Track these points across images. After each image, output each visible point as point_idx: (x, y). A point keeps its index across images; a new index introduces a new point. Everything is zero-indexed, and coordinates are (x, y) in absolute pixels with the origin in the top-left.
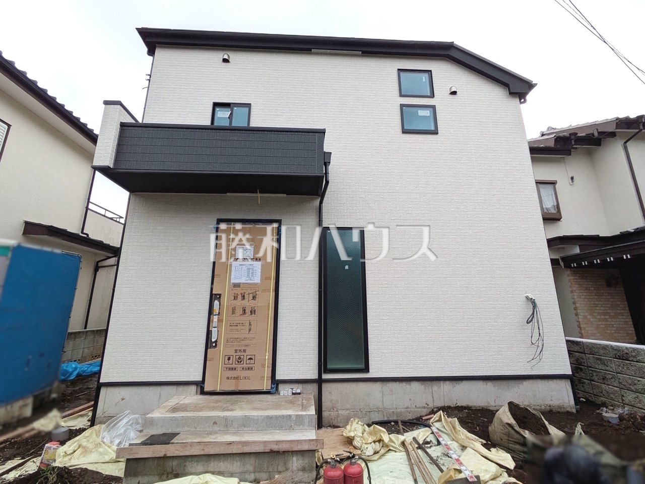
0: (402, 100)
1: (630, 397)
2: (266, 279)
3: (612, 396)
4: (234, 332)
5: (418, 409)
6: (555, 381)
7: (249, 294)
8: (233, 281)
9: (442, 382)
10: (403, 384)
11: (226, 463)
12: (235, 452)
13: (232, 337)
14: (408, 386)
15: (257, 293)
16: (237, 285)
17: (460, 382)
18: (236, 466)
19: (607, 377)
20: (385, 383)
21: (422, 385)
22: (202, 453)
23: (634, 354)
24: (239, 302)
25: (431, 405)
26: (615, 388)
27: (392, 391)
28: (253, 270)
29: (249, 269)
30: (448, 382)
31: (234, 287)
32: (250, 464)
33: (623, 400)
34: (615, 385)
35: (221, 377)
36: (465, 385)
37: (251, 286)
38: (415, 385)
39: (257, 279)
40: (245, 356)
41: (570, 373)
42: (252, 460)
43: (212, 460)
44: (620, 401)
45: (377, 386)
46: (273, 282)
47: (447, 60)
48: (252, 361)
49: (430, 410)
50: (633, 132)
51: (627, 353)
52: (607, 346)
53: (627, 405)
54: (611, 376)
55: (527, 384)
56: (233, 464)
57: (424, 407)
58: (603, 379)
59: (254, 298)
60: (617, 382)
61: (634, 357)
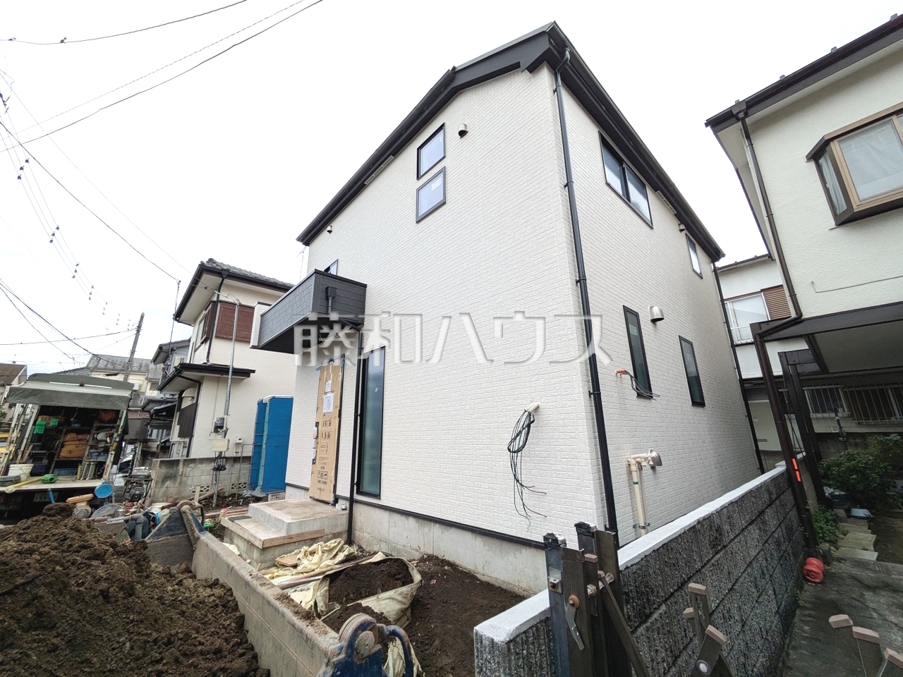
0: (418, 184)
2: (335, 408)
4: (322, 452)
7: (328, 421)
9: (432, 524)
13: (321, 456)
14: (406, 521)
15: (331, 420)
17: (449, 528)
20: (392, 513)
21: (417, 522)
24: (324, 428)
25: (422, 551)
27: (396, 524)
29: (328, 401)
30: (438, 525)
31: (323, 416)
37: (329, 415)
38: (412, 521)
39: (331, 409)
40: (324, 472)
45: (385, 515)
46: (338, 410)
47: (461, 94)
48: (326, 477)
57: (417, 550)
59: (330, 424)
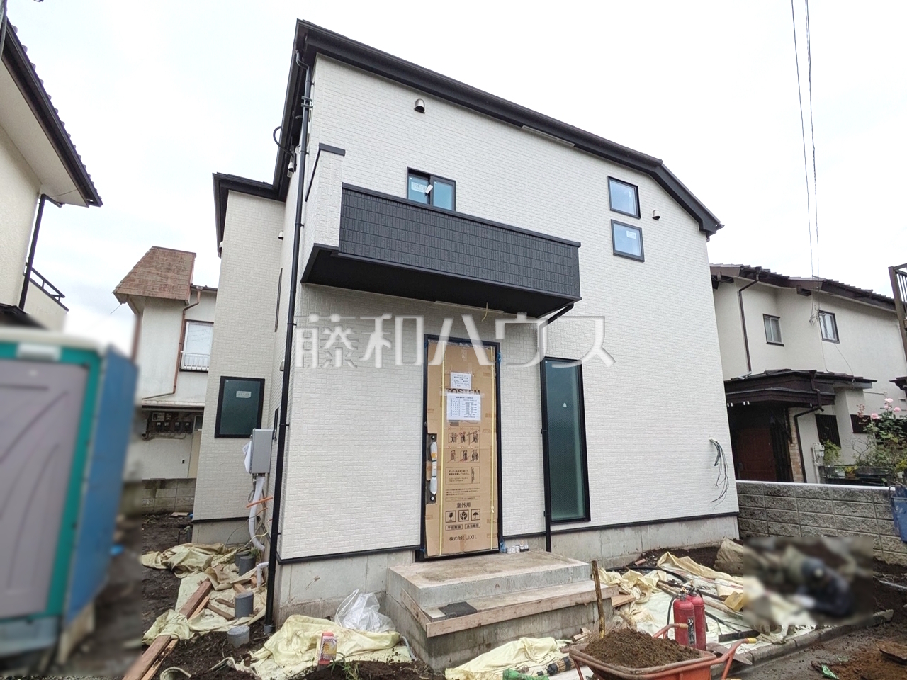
0: (612, 215)
1: (776, 527)
2: (486, 417)
3: (759, 528)
4: (455, 482)
5: (631, 556)
6: (727, 518)
7: (469, 434)
8: (449, 418)
9: (648, 526)
10: (618, 532)
11: (535, 624)
12: (545, 610)
13: (454, 488)
14: (622, 532)
15: (478, 433)
16: (454, 423)
17: (662, 525)
18: (544, 624)
19: (756, 512)
20: (603, 531)
21: (633, 530)
22: (515, 616)
23: (785, 490)
24: (458, 445)
25: (640, 551)
26: (763, 522)
27: (609, 539)
28: (472, 404)
29: (467, 403)
30: (653, 526)
31: (451, 425)
32: (558, 620)
33: (769, 531)
34: (763, 518)
35: (443, 539)
36: (666, 527)
37: (470, 425)
38: (628, 531)
39: (477, 417)
40: (470, 511)
41: (738, 510)
42: (559, 616)
43: (522, 622)
44: (766, 532)
45: (596, 535)
46: (494, 419)
47: (650, 178)
48: (477, 517)
49: (640, 555)
50: (749, 282)
51: (779, 490)
52: (760, 485)
53: (773, 534)
54: (759, 512)
55: (709, 522)
56: (542, 623)
57: (635, 553)
58: (751, 515)
59: (475, 439)
60: (765, 515)
61: (786, 492)
